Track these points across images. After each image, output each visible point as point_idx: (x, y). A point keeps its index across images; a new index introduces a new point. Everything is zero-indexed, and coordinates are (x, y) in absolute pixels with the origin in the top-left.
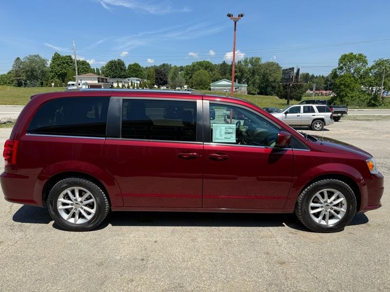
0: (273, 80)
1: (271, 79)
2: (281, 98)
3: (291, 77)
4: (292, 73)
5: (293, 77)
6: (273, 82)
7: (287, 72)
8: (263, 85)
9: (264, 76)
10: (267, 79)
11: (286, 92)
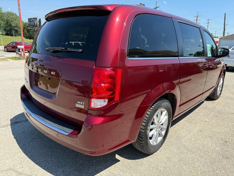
0: (15, 25)
1: (13, 25)
2: (26, 38)
3: (36, 24)
4: (36, 21)
5: (37, 24)
6: (15, 27)
7: (32, 20)
8: (8, 29)
9: (7, 22)
10: (10, 24)
11: (30, 34)
